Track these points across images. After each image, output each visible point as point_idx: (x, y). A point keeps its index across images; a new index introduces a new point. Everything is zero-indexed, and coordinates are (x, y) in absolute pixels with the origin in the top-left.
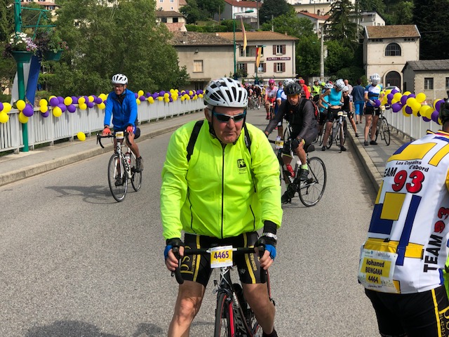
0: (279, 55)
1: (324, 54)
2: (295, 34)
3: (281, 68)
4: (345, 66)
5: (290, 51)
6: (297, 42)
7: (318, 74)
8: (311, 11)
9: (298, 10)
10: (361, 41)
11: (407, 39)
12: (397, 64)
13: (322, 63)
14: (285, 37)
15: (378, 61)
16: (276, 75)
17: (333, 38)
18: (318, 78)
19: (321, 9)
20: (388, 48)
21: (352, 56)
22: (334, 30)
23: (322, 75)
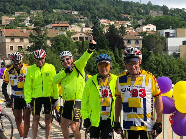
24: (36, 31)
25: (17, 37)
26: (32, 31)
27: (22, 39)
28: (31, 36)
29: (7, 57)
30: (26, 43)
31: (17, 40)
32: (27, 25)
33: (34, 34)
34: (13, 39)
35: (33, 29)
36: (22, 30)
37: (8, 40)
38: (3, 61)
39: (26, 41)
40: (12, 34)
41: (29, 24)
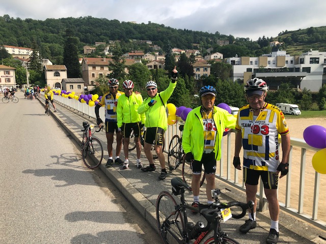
0: (7, 75)
1: (28, 75)
2: (14, 66)
3: (9, 80)
4: (37, 80)
5: (12, 73)
6: (15, 70)
7: (26, 83)
8: (20, 57)
9: (14, 56)
10: (44, 70)
11: (62, 71)
12: (59, 80)
13: (28, 79)
14: (9, 67)
15: (51, 78)
16: (6, 83)
17: (32, 69)
18: (26, 85)
19: (25, 57)
20: (55, 73)
21: (40, 76)
22: (31, 66)
23: (28, 83)
24: (115, 59)
25: (98, 65)
26: (111, 60)
27: (102, 67)
28: (111, 64)
29: (90, 84)
30: (106, 71)
31: (98, 68)
32: (106, 54)
33: (113, 63)
34: (94, 67)
35: (112, 58)
36: (102, 59)
37: (90, 68)
38: (86, 87)
39: (106, 69)
40: (94, 63)
41: (108, 53)
